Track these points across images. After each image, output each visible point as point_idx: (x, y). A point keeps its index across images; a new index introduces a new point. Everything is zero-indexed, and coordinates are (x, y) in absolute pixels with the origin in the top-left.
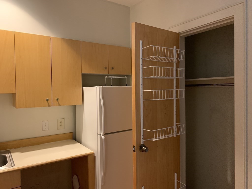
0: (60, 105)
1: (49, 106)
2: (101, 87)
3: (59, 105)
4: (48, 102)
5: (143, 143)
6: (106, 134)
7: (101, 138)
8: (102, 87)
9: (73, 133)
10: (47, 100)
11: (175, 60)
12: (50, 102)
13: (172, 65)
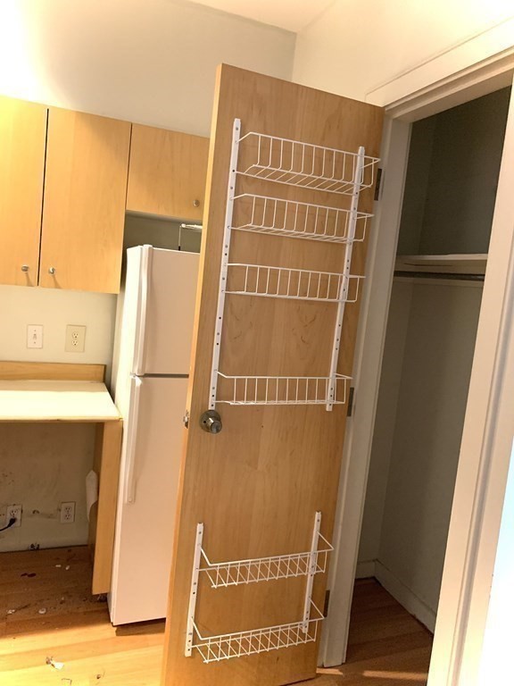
0: (59, 288)
1: (29, 284)
2: (147, 247)
3: (57, 286)
4: (27, 275)
5: (213, 408)
6: (146, 375)
7: (133, 382)
8: (150, 248)
9: (105, 366)
10: (26, 269)
11: (356, 189)
12: (33, 275)
13: (345, 202)
